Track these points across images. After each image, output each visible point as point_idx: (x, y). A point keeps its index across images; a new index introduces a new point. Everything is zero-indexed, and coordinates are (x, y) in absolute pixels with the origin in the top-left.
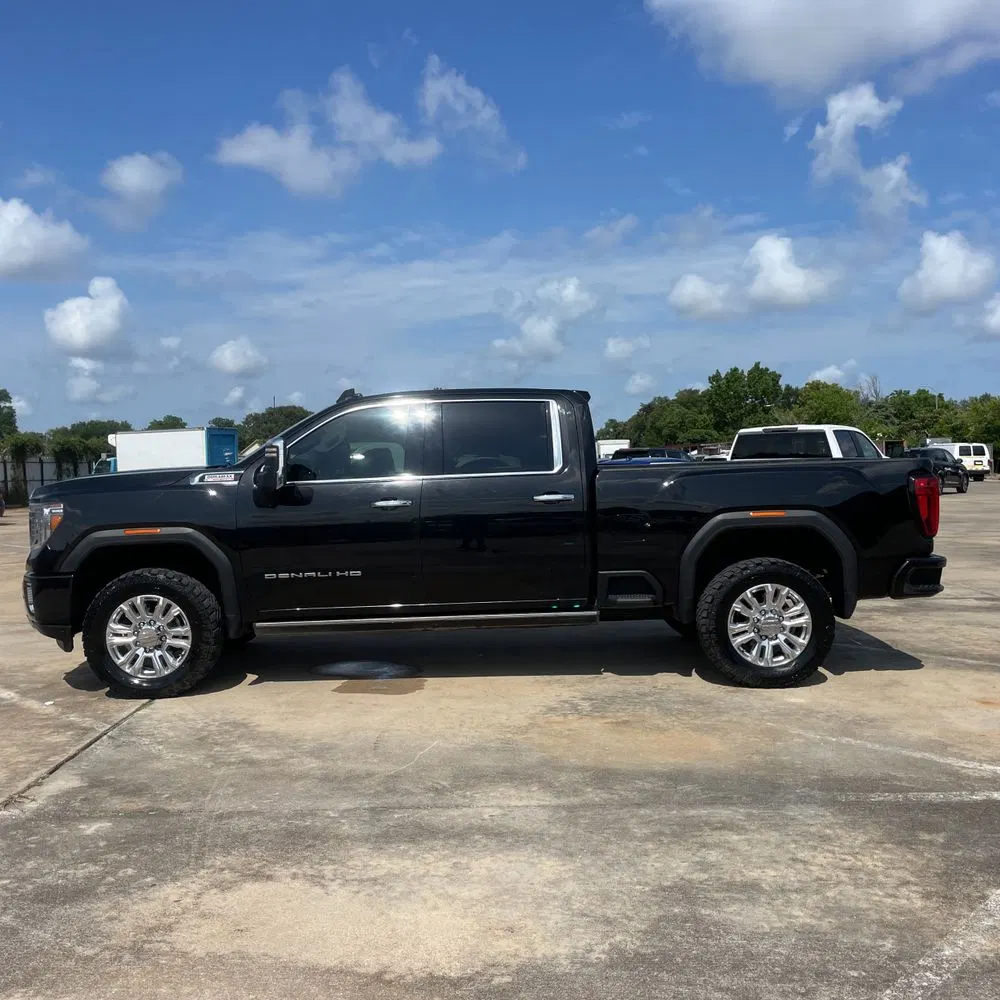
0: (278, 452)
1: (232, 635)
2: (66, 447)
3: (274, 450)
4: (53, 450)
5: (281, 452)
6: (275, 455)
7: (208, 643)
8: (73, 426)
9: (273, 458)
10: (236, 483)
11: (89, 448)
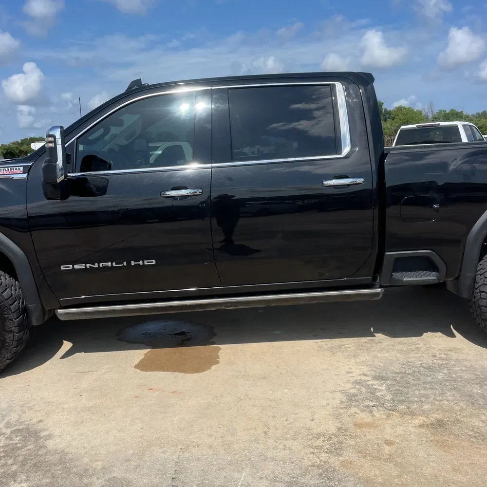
0: (55, 142)
1: (35, 322)
2: (9, 151)
3: (51, 139)
4: (2, 153)
5: (59, 141)
6: (52, 145)
7: (11, 332)
8: (22, 140)
9: (51, 148)
10: (25, 175)
11: (23, 151)
